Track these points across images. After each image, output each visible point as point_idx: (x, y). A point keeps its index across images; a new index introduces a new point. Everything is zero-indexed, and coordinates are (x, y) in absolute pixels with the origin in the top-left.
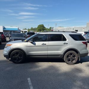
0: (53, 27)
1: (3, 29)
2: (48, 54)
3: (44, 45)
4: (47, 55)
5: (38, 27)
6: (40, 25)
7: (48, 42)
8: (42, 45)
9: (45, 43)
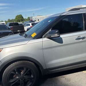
0: (32, 17)
5: (16, 18)
6: (18, 16)
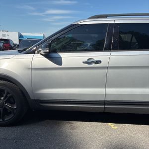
1: (19, 38)
2: (107, 99)
3: (93, 65)
4: (105, 103)
7: (107, 53)
8: (87, 65)
9: (96, 59)
